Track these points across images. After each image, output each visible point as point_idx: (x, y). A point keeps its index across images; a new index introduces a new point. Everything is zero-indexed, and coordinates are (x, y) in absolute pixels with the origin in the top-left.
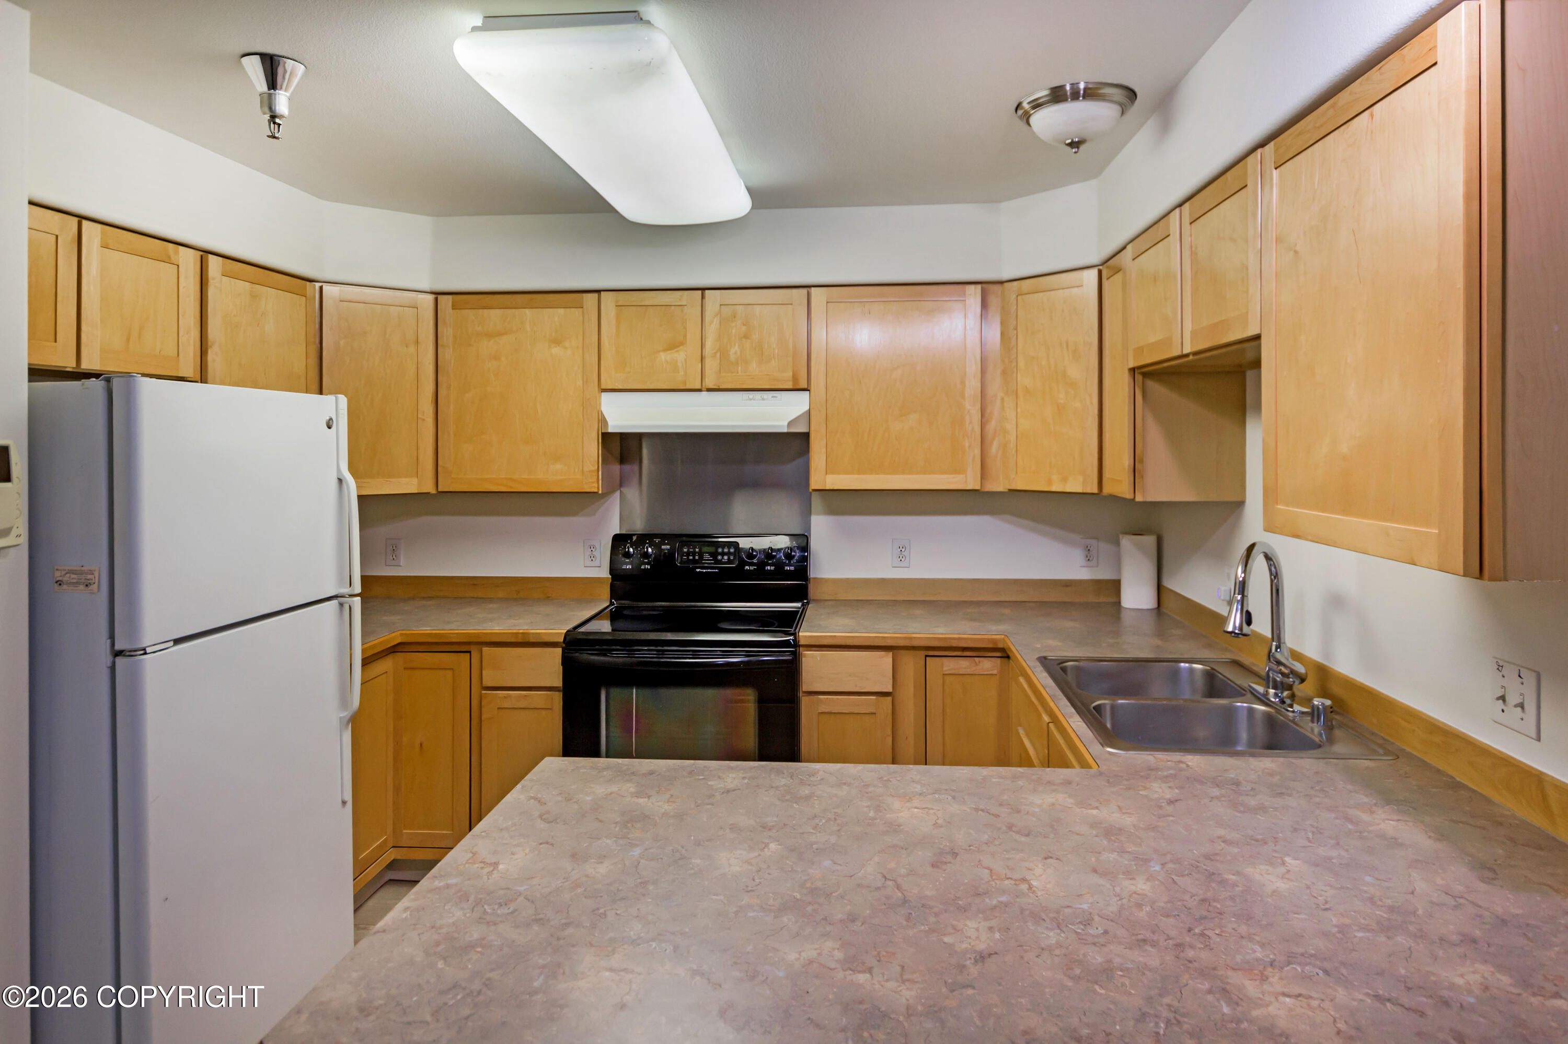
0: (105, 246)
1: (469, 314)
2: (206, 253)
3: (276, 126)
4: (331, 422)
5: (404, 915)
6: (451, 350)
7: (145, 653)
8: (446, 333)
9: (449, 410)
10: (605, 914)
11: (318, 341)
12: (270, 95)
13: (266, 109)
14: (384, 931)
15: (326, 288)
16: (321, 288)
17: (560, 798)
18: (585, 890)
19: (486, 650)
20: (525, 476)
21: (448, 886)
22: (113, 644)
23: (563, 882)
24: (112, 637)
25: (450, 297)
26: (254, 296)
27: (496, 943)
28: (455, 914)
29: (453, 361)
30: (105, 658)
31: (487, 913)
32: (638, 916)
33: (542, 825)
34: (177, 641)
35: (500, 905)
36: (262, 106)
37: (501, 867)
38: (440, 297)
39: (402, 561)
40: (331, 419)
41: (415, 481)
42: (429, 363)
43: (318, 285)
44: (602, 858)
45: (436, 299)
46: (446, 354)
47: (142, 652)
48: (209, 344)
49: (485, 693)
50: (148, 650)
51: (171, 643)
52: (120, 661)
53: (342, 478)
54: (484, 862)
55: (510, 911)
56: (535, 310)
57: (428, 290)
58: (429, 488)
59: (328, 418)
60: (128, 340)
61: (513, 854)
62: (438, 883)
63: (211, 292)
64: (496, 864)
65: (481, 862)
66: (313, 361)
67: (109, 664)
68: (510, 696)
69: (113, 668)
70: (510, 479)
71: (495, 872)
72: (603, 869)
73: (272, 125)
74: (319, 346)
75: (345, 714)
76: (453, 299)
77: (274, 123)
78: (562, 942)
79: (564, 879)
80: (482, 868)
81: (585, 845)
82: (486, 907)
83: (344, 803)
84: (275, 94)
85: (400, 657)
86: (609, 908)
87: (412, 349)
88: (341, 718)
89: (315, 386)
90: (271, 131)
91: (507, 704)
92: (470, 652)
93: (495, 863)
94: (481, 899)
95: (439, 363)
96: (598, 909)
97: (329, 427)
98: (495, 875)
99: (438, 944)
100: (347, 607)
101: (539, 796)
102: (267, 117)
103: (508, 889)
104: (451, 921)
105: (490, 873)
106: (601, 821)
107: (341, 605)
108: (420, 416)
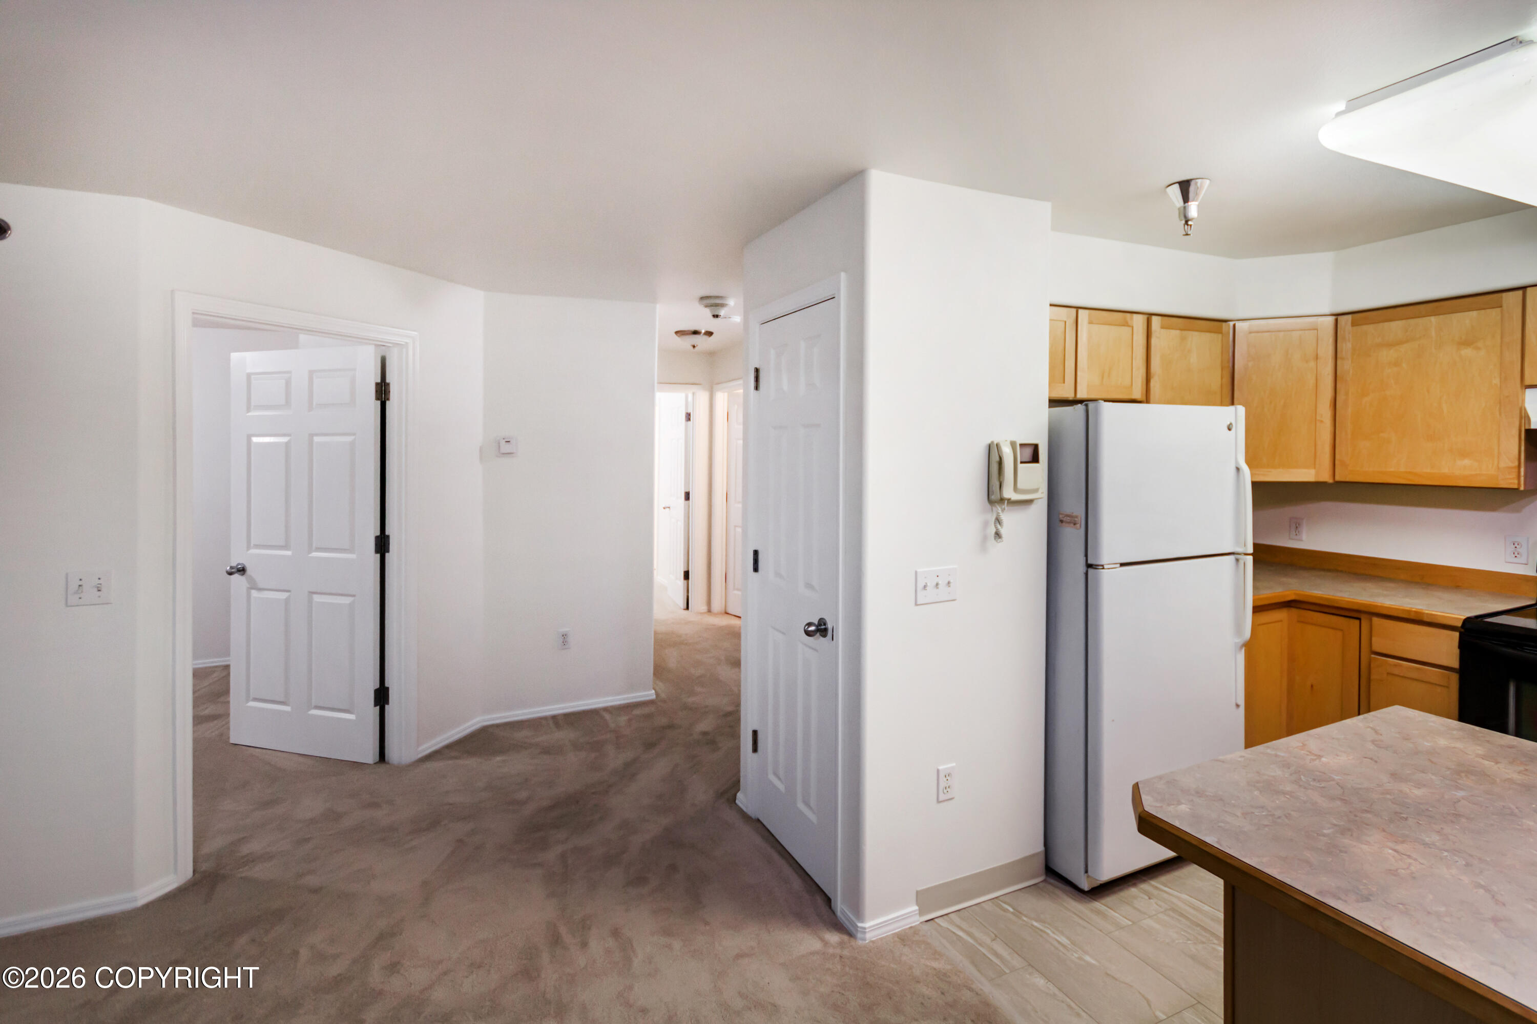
0: (1090, 322)
1: (1370, 328)
2: (1150, 315)
3: (1189, 227)
4: (1231, 426)
5: (1240, 759)
6: (1350, 361)
7: (1103, 568)
8: (1346, 347)
9: (1347, 411)
10: (1406, 819)
11: (1231, 365)
12: (1185, 208)
13: (1182, 217)
14: (1223, 762)
15: (1238, 324)
16: (1234, 326)
17: (1397, 735)
18: (1394, 799)
19: (1376, 620)
20: (1428, 470)
21: (1276, 756)
22: (1087, 560)
23: (1376, 787)
24: (1086, 555)
25: (1350, 317)
26: (1183, 339)
27: (1303, 798)
28: (1277, 772)
29: (1351, 372)
30: (1082, 568)
31: (1302, 780)
32: (1439, 832)
33: (1372, 747)
34: (1122, 565)
35: (1314, 780)
36: (1179, 217)
37: (1323, 759)
38: (1340, 318)
39: (1304, 537)
40: (1231, 424)
41: (1313, 472)
42: (1328, 374)
43: (1231, 324)
44: (1419, 785)
45: (1336, 320)
46: (1346, 366)
47: (1101, 567)
48: (1152, 375)
49: (1375, 657)
50: (1105, 567)
51: (1119, 565)
52: (1091, 571)
53: (1239, 467)
54: (1310, 752)
55: (1321, 786)
56: (1441, 316)
57: (1329, 313)
58: (1326, 477)
59: (1229, 423)
60: (1103, 378)
61: (1338, 756)
62: (1269, 751)
63: (1154, 341)
64: (1320, 757)
65: (1308, 751)
66: (1227, 379)
67: (1085, 571)
68: (1400, 665)
69: (1086, 574)
70: (1410, 473)
71: (1318, 760)
72: (1418, 792)
73: (1186, 226)
74: (1232, 368)
75: (1240, 641)
76: (1352, 317)
77: (1188, 225)
78: (1357, 818)
79: (1378, 785)
80: (1308, 755)
81: (1408, 772)
82: (1302, 777)
83: (1238, 706)
84: (1188, 206)
85: (1294, 612)
86: (1412, 816)
87: (1312, 364)
88: (1235, 643)
89: (1228, 399)
90: (1185, 230)
91: (1396, 671)
92: (1360, 619)
93: (1319, 755)
94: (1300, 771)
95: (1338, 373)
96: (1401, 813)
97: (1230, 429)
98: (1317, 762)
99: (1258, 782)
100: (1241, 562)
101: (1378, 728)
102: (1183, 222)
103: (1325, 773)
104: (1273, 774)
105: (1314, 760)
106: (1432, 762)
107: (1237, 560)
108: (1318, 418)
